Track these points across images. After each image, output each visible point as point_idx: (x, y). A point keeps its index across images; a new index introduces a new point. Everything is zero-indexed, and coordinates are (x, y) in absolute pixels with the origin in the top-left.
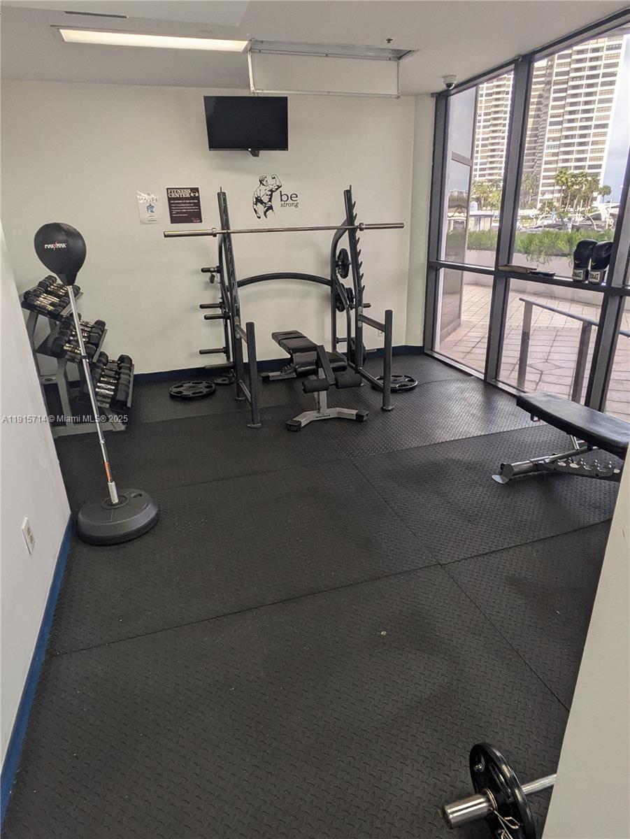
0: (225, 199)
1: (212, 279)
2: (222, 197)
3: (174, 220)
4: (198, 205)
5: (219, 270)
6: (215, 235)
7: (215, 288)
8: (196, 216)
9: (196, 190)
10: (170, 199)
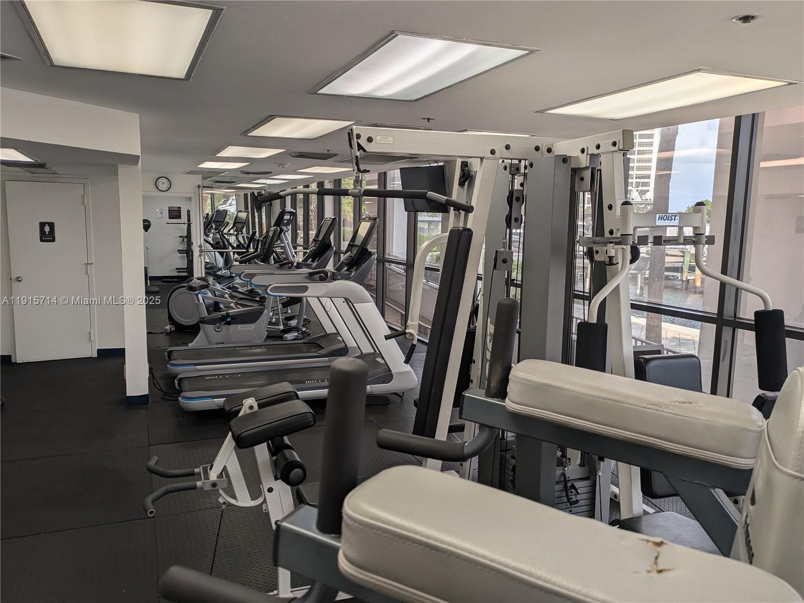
0: (189, 213)
1: (183, 240)
2: (189, 212)
3: (170, 218)
4: (180, 213)
5: (186, 237)
6: (184, 224)
7: (184, 244)
8: (179, 217)
9: (180, 208)
10: (169, 210)
